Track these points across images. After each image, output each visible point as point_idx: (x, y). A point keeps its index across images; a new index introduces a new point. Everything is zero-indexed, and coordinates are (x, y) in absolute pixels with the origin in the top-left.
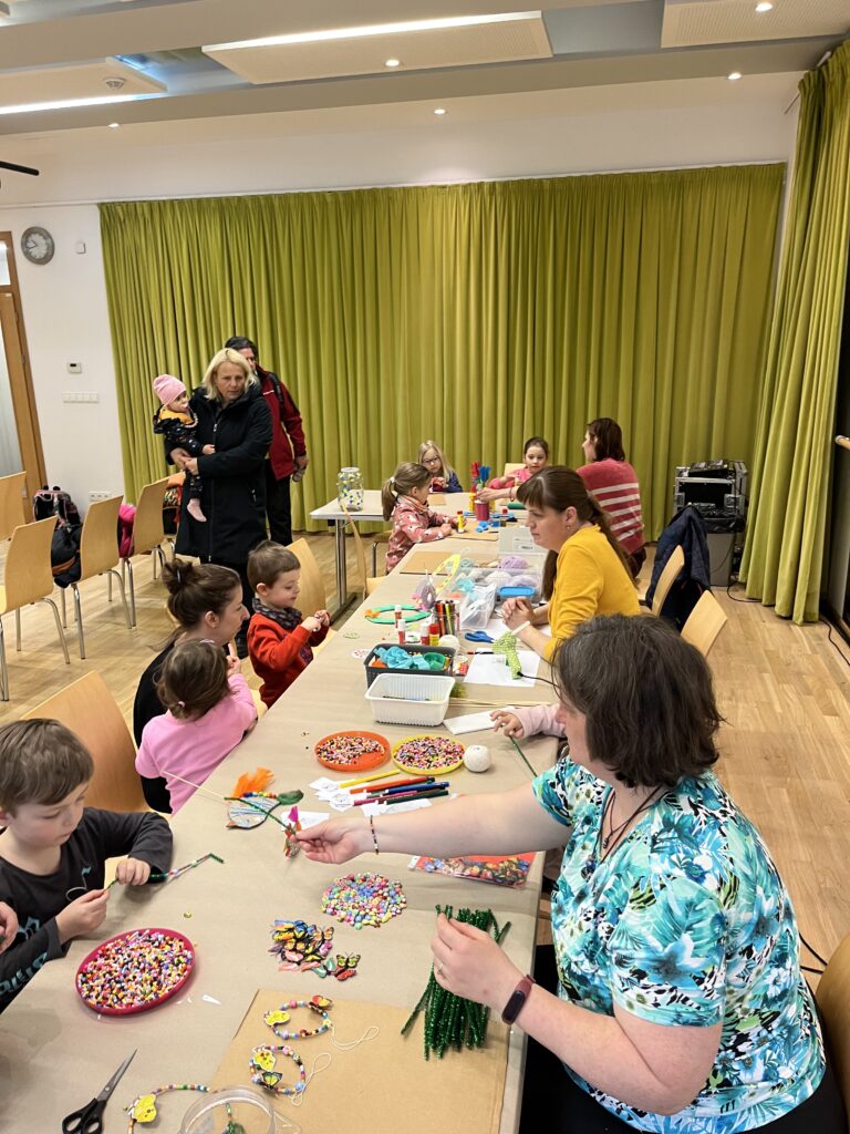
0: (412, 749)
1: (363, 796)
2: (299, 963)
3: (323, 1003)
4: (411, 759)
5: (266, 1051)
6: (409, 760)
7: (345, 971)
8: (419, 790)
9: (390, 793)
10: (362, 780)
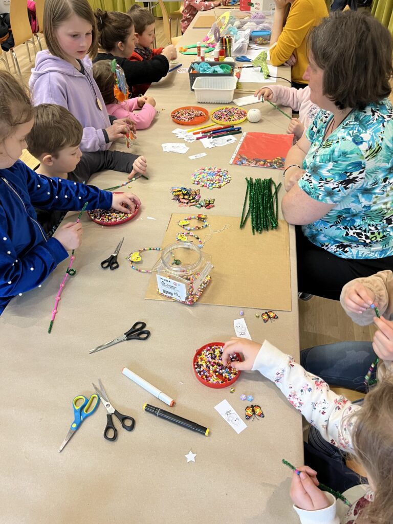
0: (220, 114)
1: (200, 135)
2: (187, 203)
3: (203, 217)
4: (220, 118)
5: (182, 235)
6: (219, 118)
7: (209, 205)
8: (227, 131)
9: (213, 133)
10: (197, 129)
